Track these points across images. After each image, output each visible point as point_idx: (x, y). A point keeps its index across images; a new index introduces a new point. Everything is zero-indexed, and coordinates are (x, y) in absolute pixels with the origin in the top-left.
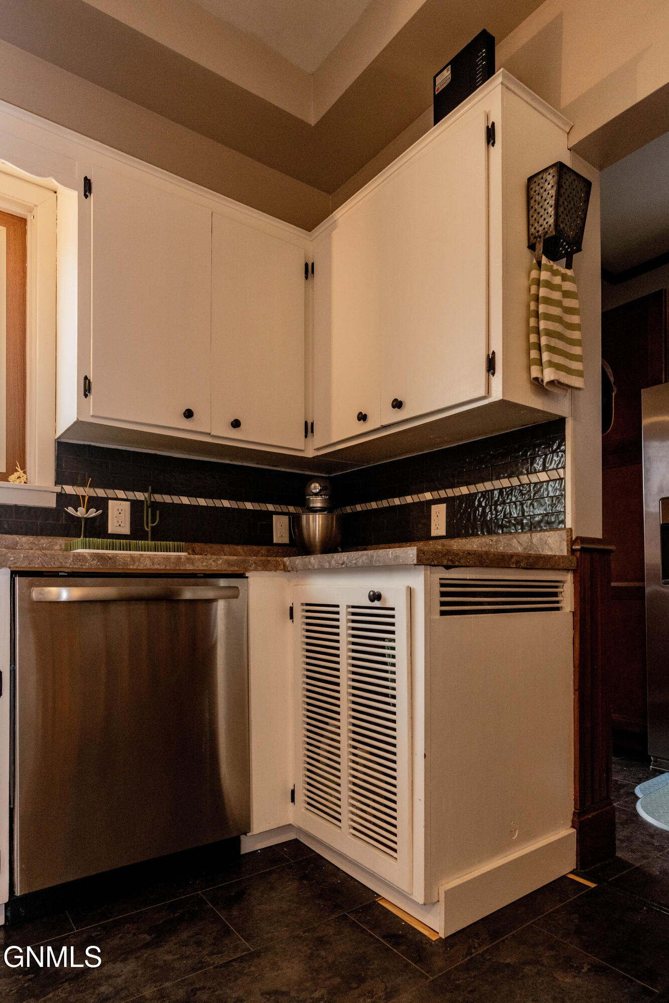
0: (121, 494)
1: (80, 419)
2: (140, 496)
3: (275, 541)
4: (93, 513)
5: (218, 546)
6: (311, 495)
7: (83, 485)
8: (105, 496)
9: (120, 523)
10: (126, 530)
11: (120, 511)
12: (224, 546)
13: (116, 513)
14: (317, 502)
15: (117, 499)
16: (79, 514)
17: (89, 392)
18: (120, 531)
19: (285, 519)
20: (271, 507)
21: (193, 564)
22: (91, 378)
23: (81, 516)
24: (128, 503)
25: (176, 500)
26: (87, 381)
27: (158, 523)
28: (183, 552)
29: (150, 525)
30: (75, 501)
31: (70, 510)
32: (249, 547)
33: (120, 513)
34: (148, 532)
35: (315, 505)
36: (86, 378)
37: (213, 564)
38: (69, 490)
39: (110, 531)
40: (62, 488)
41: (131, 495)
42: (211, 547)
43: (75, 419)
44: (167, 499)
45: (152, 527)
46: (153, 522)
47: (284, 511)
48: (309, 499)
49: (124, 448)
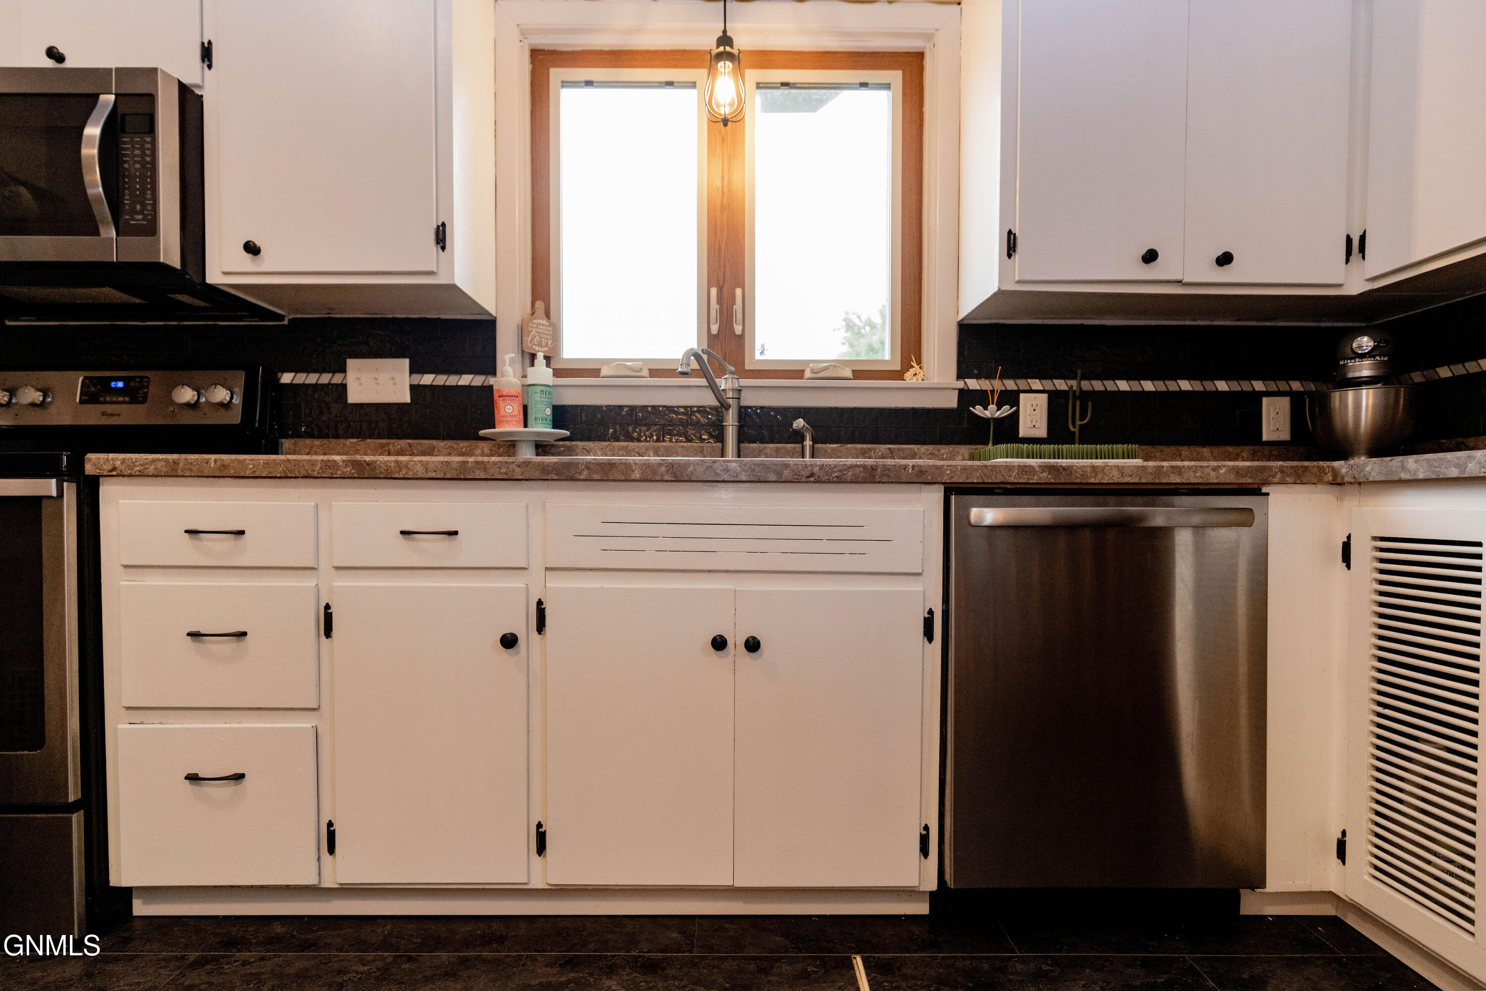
0: (1036, 384)
1: (1002, 289)
2: (1061, 385)
3: (1264, 438)
4: (1006, 411)
5: (1173, 449)
6: (1351, 359)
7: (990, 376)
8: (1015, 388)
9: (1034, 423)
10: (1042, 432)
11: (1034, 407)
12: (1180, 448)
13: (1029, 410)
14: (1365, 369)
15: (1031, 391)
16: (987, 414)
17: (1014, 251)
18: (1034, 434)
19: (1284, 403)
20: (1259, 386)
21: (1180, 474)
22: (1017, 231)
23: (990, 416)
24: (1045, 396)
25: (1110, 385)
26: (1012, 236)
27: (1091, 418)
28: (1135, 458)
29: (1078, 423)
30: (982, 398)
31: (978, 410)
32: (1224, 449)
33: (1034, 410)
34: (1074, 432)
35: (1357, 374)
36: (1010, 232)
37: (1213, 474)
38: (973, 384)
39: (1021, 435)
40: (965, 382)
41: (1048, 385)
42: (1162, 451)
43: (996, 289)
44: (1098, 385)
45: (1081, 426)
46: (1082, 418)
47: (1282, 389)
48: (1344, 365)
49: (1040, 322)
